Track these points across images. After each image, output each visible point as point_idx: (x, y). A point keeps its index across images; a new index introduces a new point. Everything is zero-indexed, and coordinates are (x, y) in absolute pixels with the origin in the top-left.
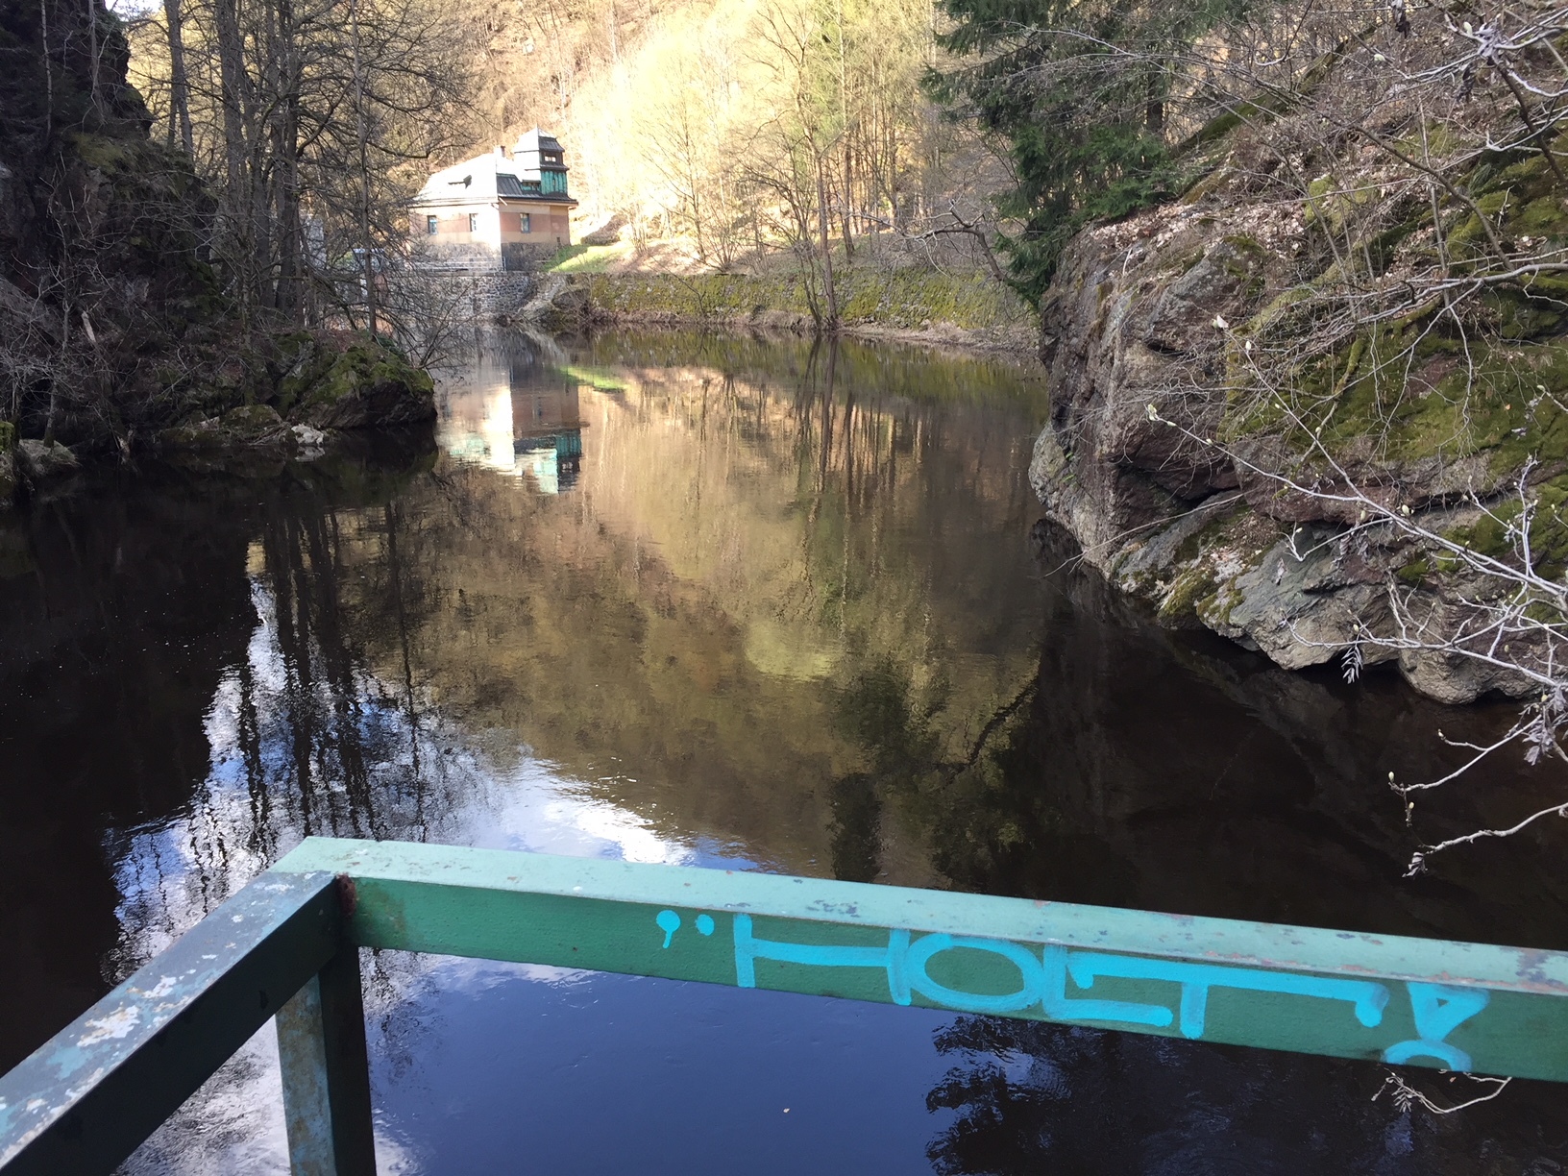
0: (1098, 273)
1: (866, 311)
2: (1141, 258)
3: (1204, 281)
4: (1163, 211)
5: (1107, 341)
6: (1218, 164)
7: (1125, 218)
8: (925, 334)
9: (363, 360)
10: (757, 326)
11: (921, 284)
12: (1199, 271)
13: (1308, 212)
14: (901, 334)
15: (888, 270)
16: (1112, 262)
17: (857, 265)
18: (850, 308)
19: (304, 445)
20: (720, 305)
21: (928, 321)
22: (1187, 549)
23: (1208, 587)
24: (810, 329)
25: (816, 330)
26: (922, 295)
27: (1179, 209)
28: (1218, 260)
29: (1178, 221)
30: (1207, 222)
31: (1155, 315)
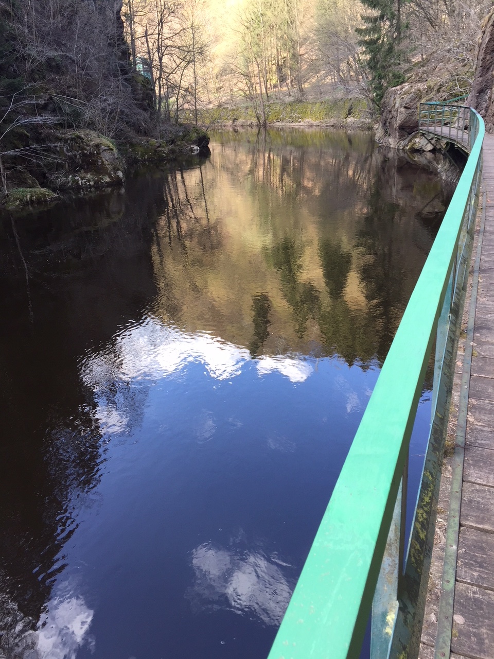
0: (393, 96)
1: (276, 118)
2: (401, 93)
3: (413, 96)
4: (404, 84)
5: (396, 107)
6: (412, 76)
7: (396, 86)
8: (301, 124)
9: (197, 130)
10: (235, 126)
11: (297, 107)
12: (412, 95)
13: (428, 85)
14: (291, 124)
15: (284, 103)
16: (396, 94)
17: (272, 101)
18: (270, 117)
19: (195, 150)
20: (219, 119)
21: (300, 120)
22: (410, 141)
23: (415, 143)
24: (256, 126)
25: (259, 126)
26: (297, 111)
27: (407, 84)
28: (415, 93)
29: (406, 86)
30: (411, 87)
31: (405, 102)
